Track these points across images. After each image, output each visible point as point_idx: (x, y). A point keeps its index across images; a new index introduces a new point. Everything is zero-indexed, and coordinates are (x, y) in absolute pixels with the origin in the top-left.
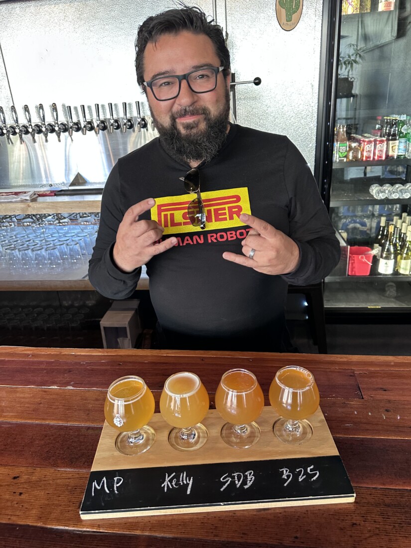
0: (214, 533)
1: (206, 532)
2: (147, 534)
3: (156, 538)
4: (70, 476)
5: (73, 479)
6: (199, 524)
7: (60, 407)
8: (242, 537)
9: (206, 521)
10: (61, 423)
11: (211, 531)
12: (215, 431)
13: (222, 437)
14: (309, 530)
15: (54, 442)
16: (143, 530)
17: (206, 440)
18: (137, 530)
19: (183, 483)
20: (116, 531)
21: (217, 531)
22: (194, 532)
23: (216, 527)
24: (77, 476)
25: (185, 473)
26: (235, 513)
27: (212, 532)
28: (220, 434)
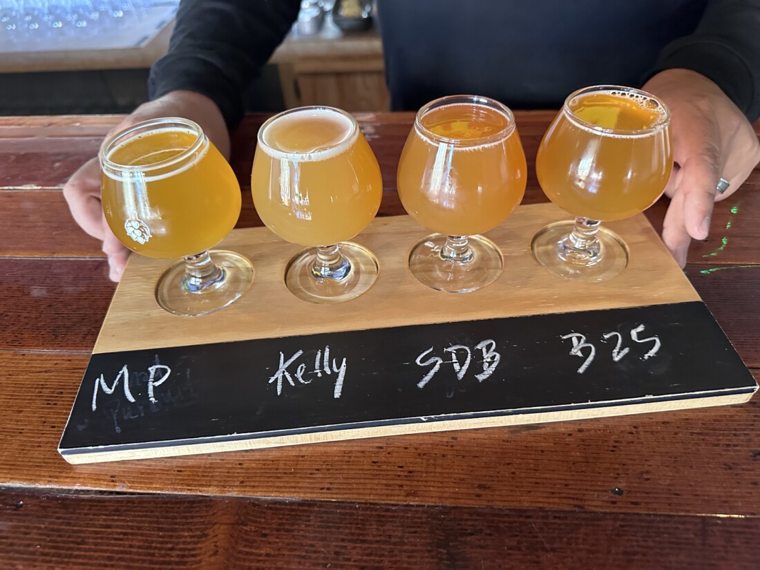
0: (405, 488)
1: (386, 485)
2: (234, 493)
3: (256, 504)
4: (49, 365)
5: (57, 371)
6: (366, 467)
7: (39, 224)
8: (479, 496)
9: (384, 459)
10: (37, 256)
11: (399, 482)
12: (396, 260)
13: (414, 272)
14: (647, 472)
15: (18, 294)
16: (224, 485)
17: (374, 278)
18: (210, 486)
19: (323, 372)
20: (156, 489)
21: (415, 483)
22: (355, 486)
23: (410, 472)
24: (67, 364)
25: (327, 350)
26: (455, 438)
27: (402, 486)
28: (407, 265)
